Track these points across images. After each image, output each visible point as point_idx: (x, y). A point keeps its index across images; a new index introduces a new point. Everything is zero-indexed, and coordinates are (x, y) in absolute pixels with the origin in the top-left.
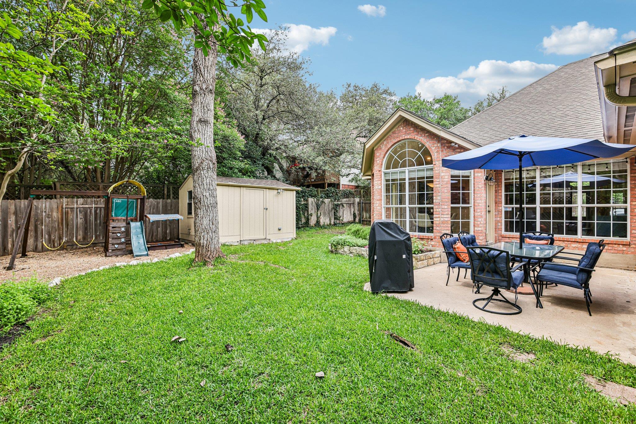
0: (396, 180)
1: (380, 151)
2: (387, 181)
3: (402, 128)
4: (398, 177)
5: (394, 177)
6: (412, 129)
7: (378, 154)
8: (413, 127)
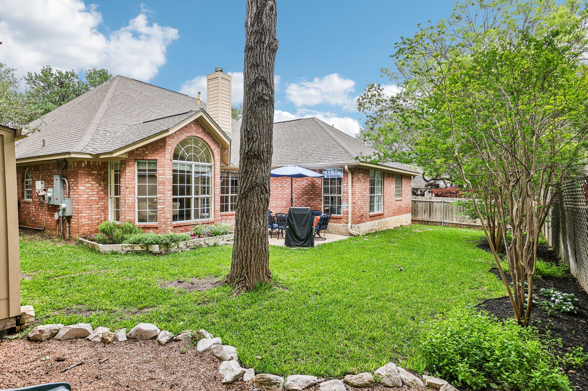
0: (184, 171)
1: (172, 140)
2: (174, 171)
3: (193, 125)
4: (186, 169)
5: (182, 169)
6: (201, 130)
7: (170, 142)
8: (201, 128)
